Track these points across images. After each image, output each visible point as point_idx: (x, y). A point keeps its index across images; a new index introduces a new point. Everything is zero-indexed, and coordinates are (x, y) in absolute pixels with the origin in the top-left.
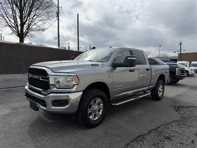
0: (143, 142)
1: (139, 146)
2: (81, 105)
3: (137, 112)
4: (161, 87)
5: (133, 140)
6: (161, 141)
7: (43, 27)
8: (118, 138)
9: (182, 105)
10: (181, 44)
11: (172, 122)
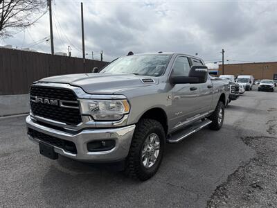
0: (227, 197)
1: (224, 203)
2: (134, 147)
3: (198, 149)
4: (221, 111)
5: (214, 194)
6: (250, 192)
7: (26, 21)
8: (192, 194)
9: (249, 135)
10: (223, 52)
11: (250, 162)
